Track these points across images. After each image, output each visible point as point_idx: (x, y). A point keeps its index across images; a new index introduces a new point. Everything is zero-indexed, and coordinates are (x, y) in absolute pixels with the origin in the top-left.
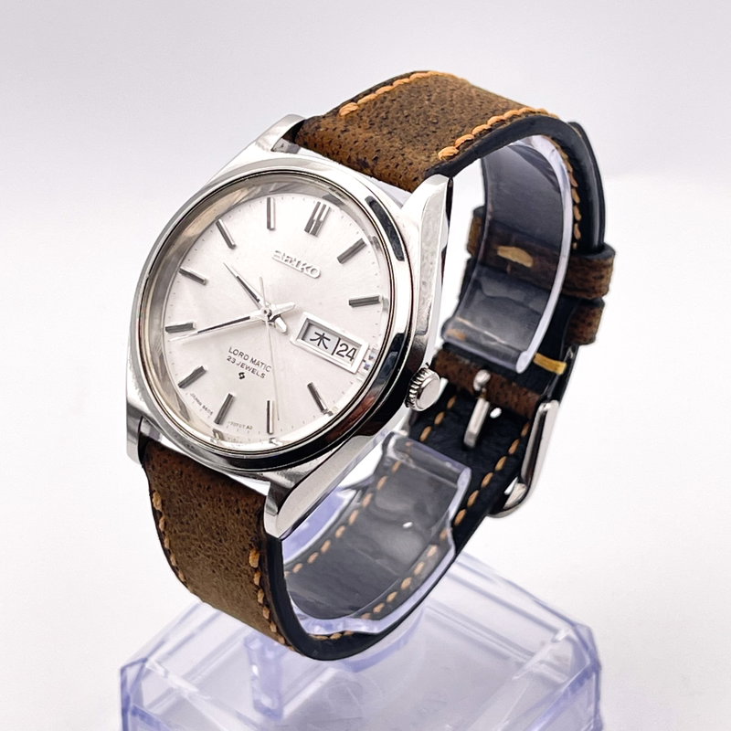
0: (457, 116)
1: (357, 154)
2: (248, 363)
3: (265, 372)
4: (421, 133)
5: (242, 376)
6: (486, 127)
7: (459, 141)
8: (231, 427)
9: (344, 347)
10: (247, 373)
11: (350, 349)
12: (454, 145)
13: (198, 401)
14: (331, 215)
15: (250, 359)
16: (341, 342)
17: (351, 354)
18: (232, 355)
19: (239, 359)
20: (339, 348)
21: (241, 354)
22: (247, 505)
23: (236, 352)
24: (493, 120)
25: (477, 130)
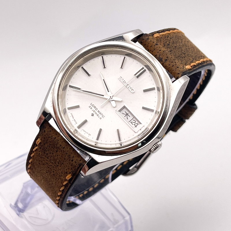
0: (191, 54)
1: (160, 55)
2: (97, 111)
3: (102, 117)
4: (180, 56)
5: (93, 115)
6: (200, 62)
7: (192, 64)
8: (83, 131)
9: (134, 121)
10: (95, 115)
11: (136, 123)
12: (190, 65)
13: (73, 117)
14: (145, 73)
15: (98, 110)
16: (134, 119)
17: (136, 125)
18: (91, 106)
19: (93, 109)
20: (132, 121)
21: (95, 107)
22: (77, 160)
23: (93, 106)
24: (202, 60)
25: (197, 62)
